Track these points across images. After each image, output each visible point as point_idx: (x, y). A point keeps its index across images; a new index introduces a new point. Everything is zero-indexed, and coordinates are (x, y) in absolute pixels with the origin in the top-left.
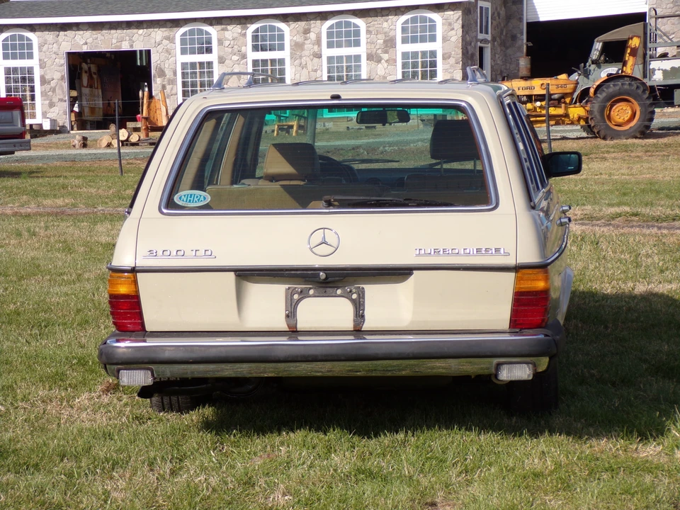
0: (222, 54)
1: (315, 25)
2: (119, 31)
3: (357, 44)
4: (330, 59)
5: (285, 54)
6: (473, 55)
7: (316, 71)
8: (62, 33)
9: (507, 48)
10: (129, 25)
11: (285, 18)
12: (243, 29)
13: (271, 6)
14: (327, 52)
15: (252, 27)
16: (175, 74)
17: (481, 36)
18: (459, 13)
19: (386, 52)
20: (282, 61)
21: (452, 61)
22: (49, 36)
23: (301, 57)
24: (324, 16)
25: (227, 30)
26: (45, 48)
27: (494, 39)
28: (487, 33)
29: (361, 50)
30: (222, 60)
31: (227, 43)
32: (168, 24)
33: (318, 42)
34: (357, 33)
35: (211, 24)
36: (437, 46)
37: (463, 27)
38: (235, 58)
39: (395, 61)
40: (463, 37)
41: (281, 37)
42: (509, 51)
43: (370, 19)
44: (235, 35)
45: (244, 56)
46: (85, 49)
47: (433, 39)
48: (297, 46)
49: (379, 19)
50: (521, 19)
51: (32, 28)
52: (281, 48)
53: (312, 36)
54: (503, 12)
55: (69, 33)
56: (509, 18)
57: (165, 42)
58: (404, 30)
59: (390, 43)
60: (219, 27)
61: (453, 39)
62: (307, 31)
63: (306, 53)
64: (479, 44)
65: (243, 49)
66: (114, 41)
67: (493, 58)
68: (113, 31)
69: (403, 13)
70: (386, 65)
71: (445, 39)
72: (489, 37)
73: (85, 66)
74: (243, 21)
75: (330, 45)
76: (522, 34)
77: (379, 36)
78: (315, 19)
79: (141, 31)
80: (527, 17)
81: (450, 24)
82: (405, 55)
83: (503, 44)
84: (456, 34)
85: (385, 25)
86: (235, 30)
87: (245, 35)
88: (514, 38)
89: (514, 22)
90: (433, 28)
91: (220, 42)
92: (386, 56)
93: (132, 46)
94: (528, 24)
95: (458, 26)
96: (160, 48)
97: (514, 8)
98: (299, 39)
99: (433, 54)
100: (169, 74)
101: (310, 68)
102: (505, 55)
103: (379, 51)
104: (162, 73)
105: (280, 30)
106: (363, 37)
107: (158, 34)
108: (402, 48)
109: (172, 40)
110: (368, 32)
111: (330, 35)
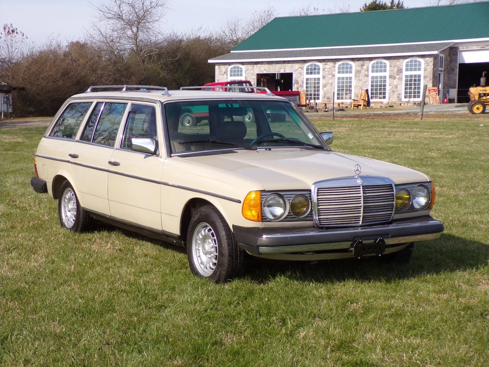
0: (324, 74)
1: (366, 62)
2: (280, 65)
3: (385, 71)
4: (373, 78)
5: (353, 75)
6: (436, 77)
7: (366, 82)
8: (255, 66)
9: (450, 74)
10: (284, 62)
11: (353, 60)
12: (334, 64)
13: (347, 55)
14: (371, 74)
15: (338, 64)
16: (303, 83)
17: (440, 69)
18: (432, 59)
19: (398, 75)
20: (351, 78)
21: (428, 79)
22: (250, 67)
23: (359, 76)
24: (371, 59)
25: (327, 64)
26: (247, 72)
27: (445, 70)
28: (442, 67)
29: (387, 74)
30: (324, 77)
31: (326, 70)
32: (301, 62)
33: (368, 70)
34: (385, 66)
35: (320, 62)
36: (421, 73)
37: (433, 65)
38: (330, 76)
39: (402, 78)
40: (433, 69)
41: (351, 68)
42: (451, 75)
43: (391, 61)
44: (331, 67)
45: (334, 76)
46: (265, 72)
47: (419, 69)
48: (358, 72)
49: (396, 61)
50: (456, 62)
51: (243, 63)
52: (351, 72)
53: (365, 67)
54: (448, 59)
55: (258, 65)
56: (451, 61)
57: (300, 69)
58: (407, 66)
59: (400, 71)
60: (324, 63)
61: (429, 70)
62: (363, 65)
63: (362, 74)
64: (439, 72)
65: (334, 73)
66: (277, 69)
67: (444, 79)
68: (277, 65)
69: (406, 58)
70: (398, 80)
71: (425, 70)
72: (443, 69)
73: (262, 79)
74: (334, 61)
75: (373, 71)
76: (457, 68)
77: (395, 68)
78: (367, 60)
79: (289, 65)
80: (460, 61)
81: (428, 63)
82: (406, 76)
83: (449, 73)
84: (430, 68)
85: (398, 63)
86: (330, 64)
87: (335, 66)
88: (453, 70)
89: (453, 63)
90: (420, 65)
91: (324, 70)
92: (398, 77)
93: (285, 71)
94: (460, 64)
95: (431, 64)
96: (297, 72)
97: (454, 57)
98: (359, 69)
99: (419, 76)
100: (300, 83)
101: (363, 81)
102: (449, 77)
103: (395, 74)
104: (297, 82)
105: (350, 65)
106: (388, 68)
107: (297, 66)
108: (405, 73)
109: (302, 68)
110: (390, 66)
111: (373, 67)
